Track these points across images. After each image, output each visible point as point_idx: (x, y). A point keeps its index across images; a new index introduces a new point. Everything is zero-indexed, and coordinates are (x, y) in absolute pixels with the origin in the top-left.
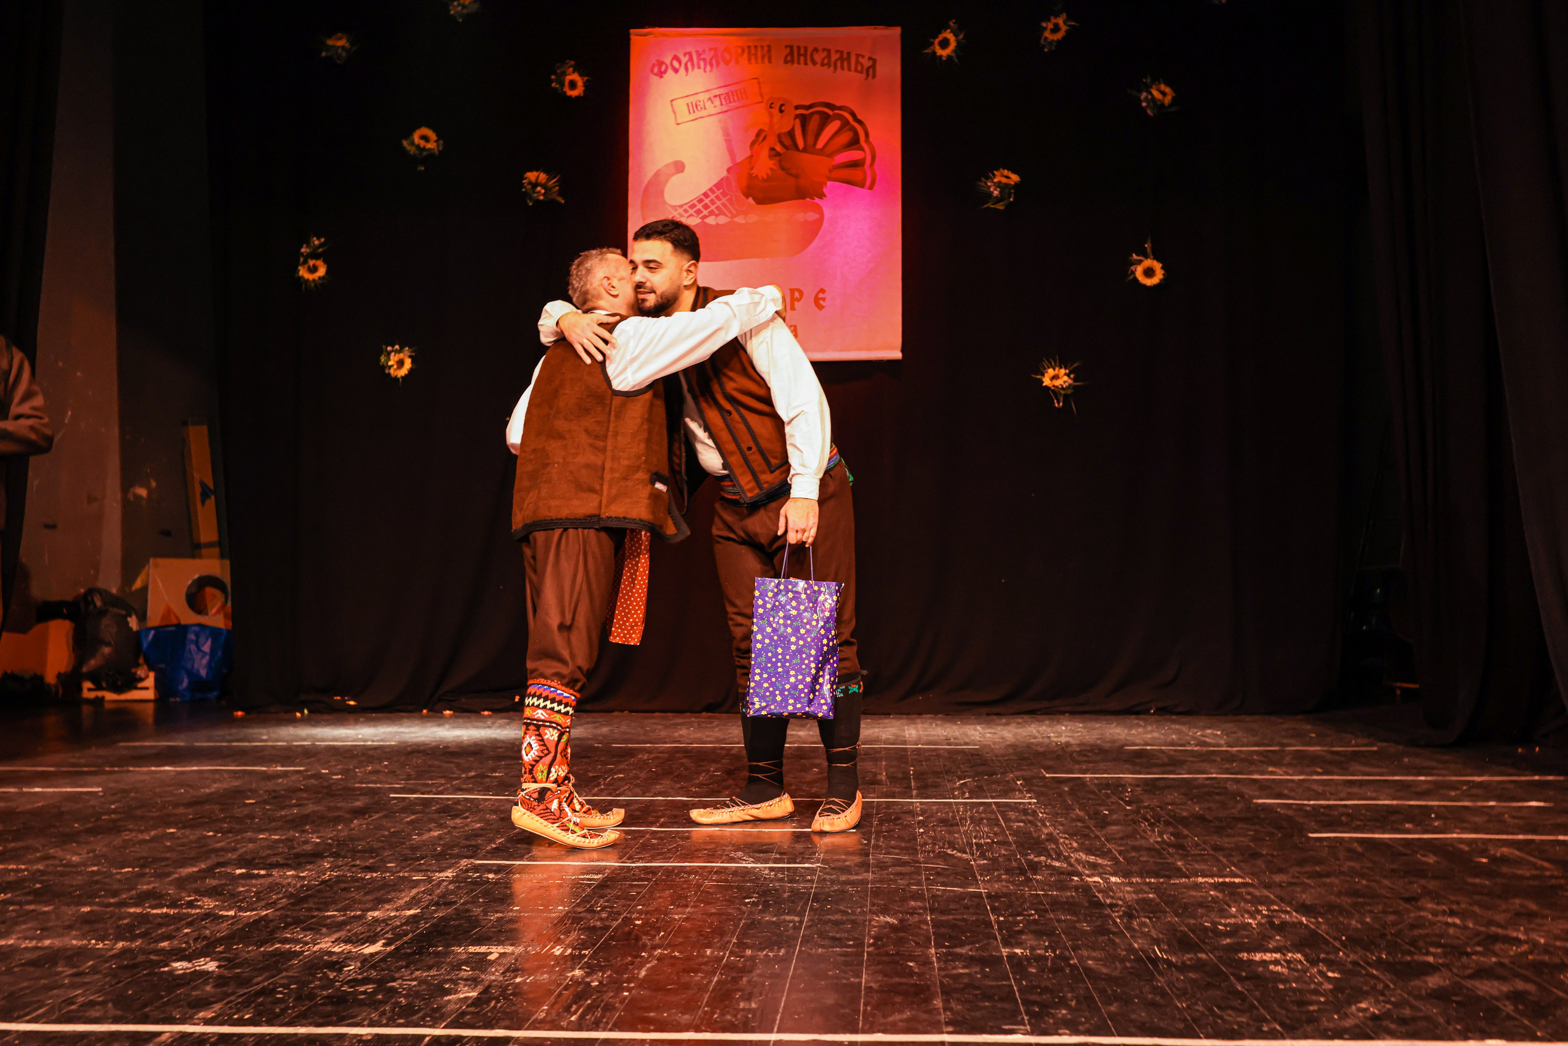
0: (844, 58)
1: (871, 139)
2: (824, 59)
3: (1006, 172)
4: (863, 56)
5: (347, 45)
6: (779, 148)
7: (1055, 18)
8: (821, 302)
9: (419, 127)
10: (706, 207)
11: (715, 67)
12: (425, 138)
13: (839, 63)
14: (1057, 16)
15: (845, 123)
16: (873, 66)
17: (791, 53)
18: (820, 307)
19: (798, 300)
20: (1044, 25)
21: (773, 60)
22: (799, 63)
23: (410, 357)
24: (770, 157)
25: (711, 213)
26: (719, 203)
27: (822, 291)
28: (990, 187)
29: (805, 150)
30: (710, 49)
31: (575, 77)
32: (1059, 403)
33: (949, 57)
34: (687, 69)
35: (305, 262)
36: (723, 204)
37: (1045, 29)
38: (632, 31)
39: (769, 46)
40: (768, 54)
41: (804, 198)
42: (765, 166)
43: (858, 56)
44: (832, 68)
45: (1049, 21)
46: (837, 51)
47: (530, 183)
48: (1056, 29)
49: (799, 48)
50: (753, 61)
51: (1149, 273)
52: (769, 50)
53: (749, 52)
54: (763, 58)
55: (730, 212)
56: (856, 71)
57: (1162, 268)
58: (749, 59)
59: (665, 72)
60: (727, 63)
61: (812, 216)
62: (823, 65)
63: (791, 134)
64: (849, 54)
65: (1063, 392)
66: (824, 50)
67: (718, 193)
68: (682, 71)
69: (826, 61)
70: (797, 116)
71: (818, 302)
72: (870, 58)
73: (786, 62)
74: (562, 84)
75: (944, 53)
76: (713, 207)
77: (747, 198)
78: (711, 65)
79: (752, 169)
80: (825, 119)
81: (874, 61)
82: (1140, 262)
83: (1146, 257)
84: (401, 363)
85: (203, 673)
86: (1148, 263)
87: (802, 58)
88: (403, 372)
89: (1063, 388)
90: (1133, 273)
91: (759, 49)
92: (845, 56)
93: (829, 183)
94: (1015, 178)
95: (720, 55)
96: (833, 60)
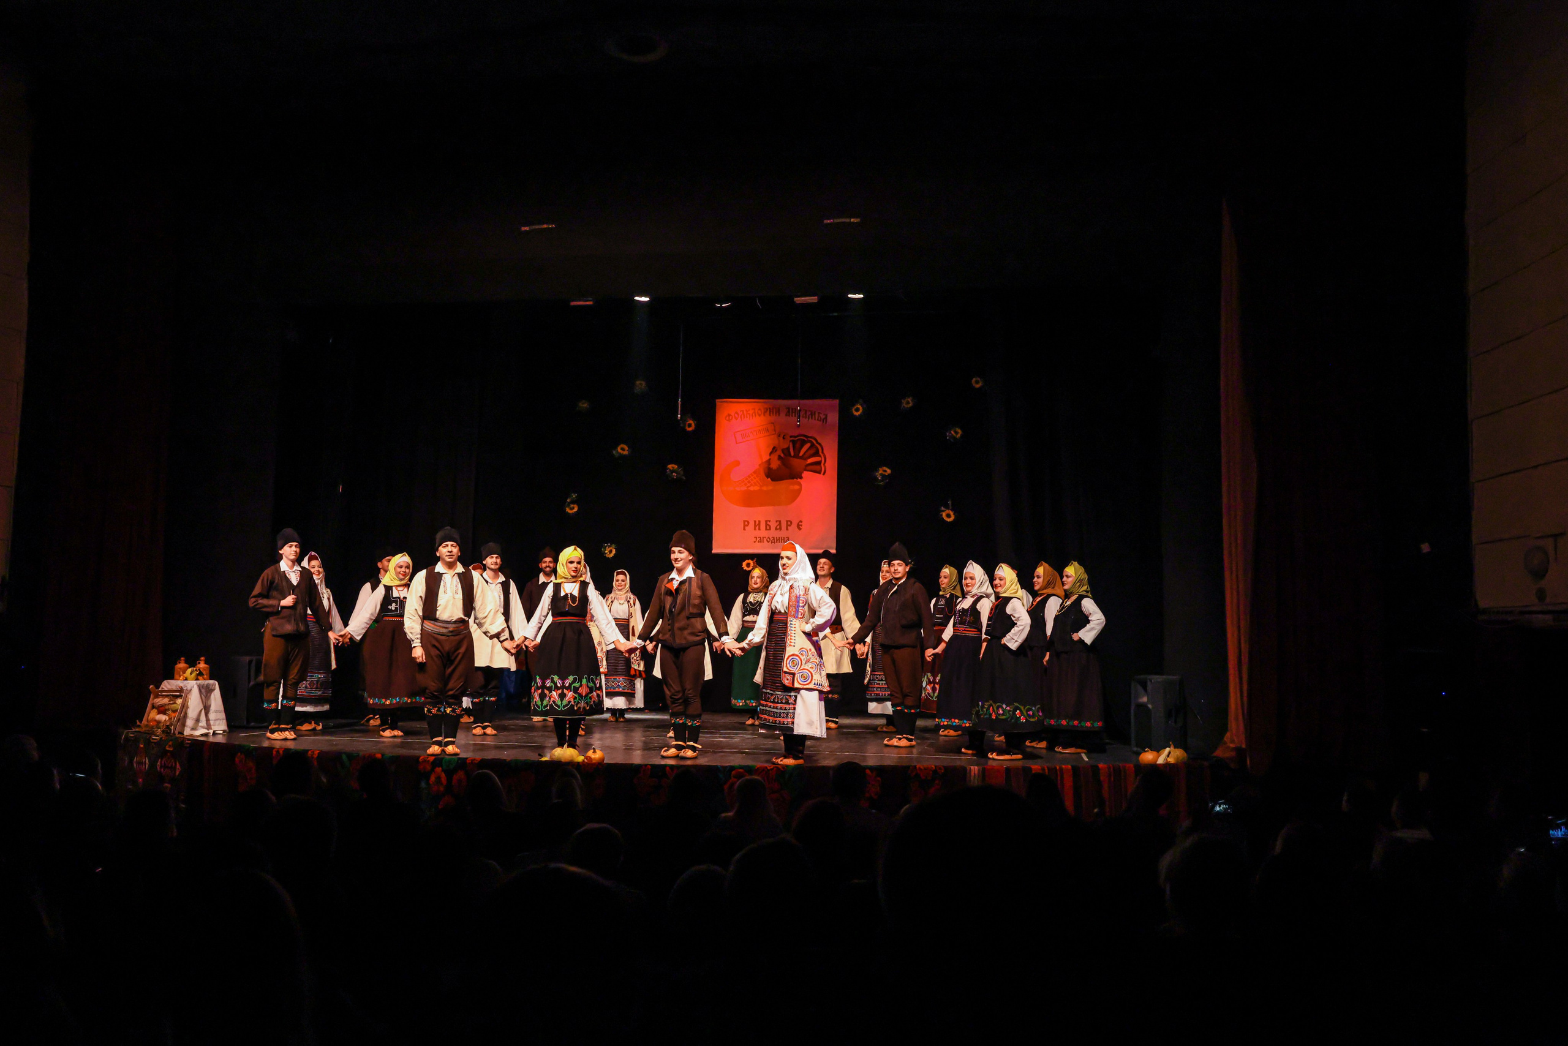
0: (813, 414)
1: (825, 452)
2: (804, 414)
3: (885, 468)
4: (822, 413)
5: (588, 406)
6: (782, 455)
9: (619, 445)
10: (749, 482)
11: (754, 417)
12: (623, 449)
13: (810, 416)
14: (909, 397)
15: (813, 445)
16: (826, 418)
17: (789, 412)
18: (800, 529)
19: (790, 526)
20: (903, 400)
21: (780, 414)
22: (792, 415)
23: (615, 548)
24: (778, 459)
25: (751, 485)
26: (755, 481)
27: (801, 522)
28: (877, 475)
29: (794, 457)
30: (752, 409)
31: (691, 422)
33: (860, 415)
34: (741, 418)
35: (569, 506)
36: (758, 482)
37: (903, 402)
38: (717, 400)
39: (778, 407)
41: (793, 478)
42: (775, 464)
44: (807, 419)
45: (905, 399)
46: (810, 411)
47: (670, 470)
48: (908, 403)
50: (772, 415)
51: (948, 516)
52: (779, 410)
53: (770, 412)
54: (776, 413)
55: (759, 483)
56: (818, 420)
57: (954, 514)
58: (770, 414)
59: (732, 418)
60: (760, 415)
61: (797, 487)
62: (803, 416)
63: (788, 449)
64: (815, 412)
66: (803, 410)
67: (755, 476)
68: (739, 419)
70: (791, 441)
71: (799, 527)
72: (824, 415)
73: (786, 415)
74: (685, 424)
75: (857, 414)
76: (752, 482)
77: (768, 477)
79: (770, 464)
80: (803, 443)
81: (826, 416)
82: (943, 511)
83: (949, 509)
84: (611, 552)
85: (512, 690)
86: (947, 512)
87: (794, 413)
88: (612, 555)
90: (942, 515)
91: (774, 409)
92: (813, 412)
93: (805, 472)
94: (889, 471)
95: (756, 411)
96: (807, 415)
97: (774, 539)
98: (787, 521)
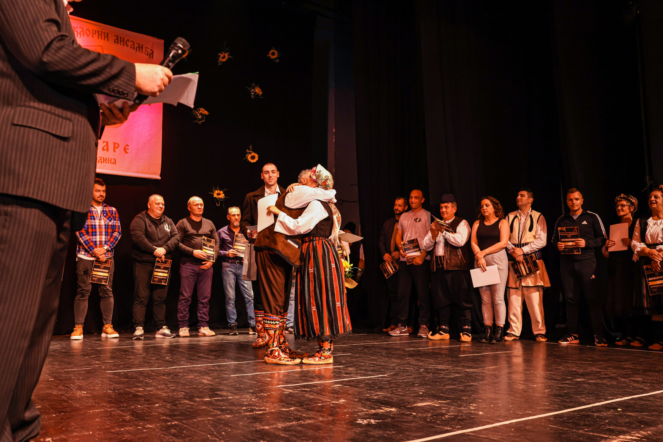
0: (140, 48)
2: (131, 46)
3: (203, 109)
4: (148, 49)
7: (225, 53)
8: (127, 150)
11: (82, 36)
13: (138, 48)
16: (152, 53)
17: (117, 39)
18: (126, 153)
19: (117, 148)
20: (220, 55)
21: (109, 40)
22: (121, 44)
27: (128, 146)
28: (197, 114)
30: (80, 28)
32: (218, 205)
37: (220, 56)
39: (108, 33)
40: (107, 36)
43: (146, 48)
44: (135, 50)
45: (222, 54)
46: (137, 43)
48: (224, 57)
49: (121, 37)
50: (100, 38)
51: (253, 158)
53: (99, 34)
54: (105, 38)
56: (145, 54)
57: (258, 157)
58: (98, 38)
60: (88, 36)
62: (131, 48)
64: (142, 46)
65: (221, 200)
66: (132, 41)
69: (132, 46)
71: (125, 150)
72: (151, 50)
73: (115, 42)
78: (80, 35)
81: (153, 52)
82: (250, 153)
83: (252, 152)
86: (253, 154)
87: (122, 43)
89: (222, 199)
90: (247, 157)
91: (103, 34)
92: (141, 46)
94: (206, 113)
95: (85, 31)
96: (135, 47)
97: (101, 159)
98: (114, 144)
